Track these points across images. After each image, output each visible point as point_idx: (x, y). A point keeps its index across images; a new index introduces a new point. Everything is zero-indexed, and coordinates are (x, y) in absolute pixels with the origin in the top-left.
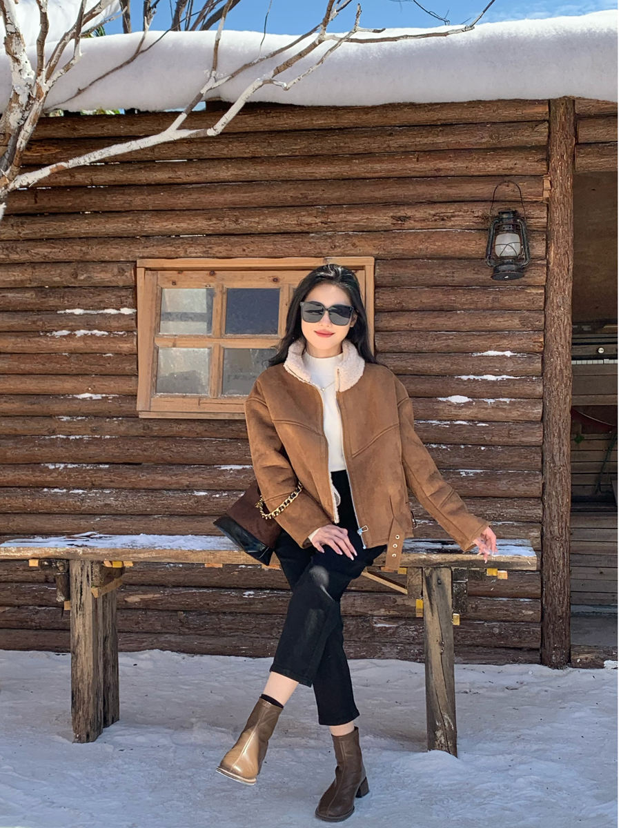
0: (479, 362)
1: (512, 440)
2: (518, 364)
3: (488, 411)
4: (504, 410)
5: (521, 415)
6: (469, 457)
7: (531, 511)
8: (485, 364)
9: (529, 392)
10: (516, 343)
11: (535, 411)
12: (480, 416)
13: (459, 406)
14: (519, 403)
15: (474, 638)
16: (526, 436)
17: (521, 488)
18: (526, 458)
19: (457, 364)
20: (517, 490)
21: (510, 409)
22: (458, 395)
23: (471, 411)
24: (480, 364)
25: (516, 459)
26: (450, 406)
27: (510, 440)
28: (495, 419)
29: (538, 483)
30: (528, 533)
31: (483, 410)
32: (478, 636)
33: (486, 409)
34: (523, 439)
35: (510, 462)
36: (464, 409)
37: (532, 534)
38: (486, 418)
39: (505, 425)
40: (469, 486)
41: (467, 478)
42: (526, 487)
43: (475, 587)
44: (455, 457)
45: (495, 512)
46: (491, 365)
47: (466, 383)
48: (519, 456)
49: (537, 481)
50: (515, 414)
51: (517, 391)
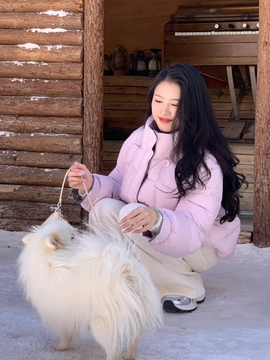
0: (42, 19)
1: (63, 75)
2: (66, 20)
3: (47, 54)
4: (57, 53)
5: (68, 57)
6: (36, 87)
7: (75, 126)
8: (45, 20)
9: (74, 41)
10: (64, 5)
11: (76, 54)
12: (43, 58)
13: (29, 51)
14: (68, 48)
15: (39, 215)
16: (72, 72)
17: (68, 110)
18: (71, 88)
19: (28, 20)
20: (65, 111)
21: (61, 53)
22: (29, 42)
23: (37, 54)
24: (42, 20)
25: (65, 89)
26: (24, 50)
27: (62, 75)
28: (53, 60)
29: (78, 105)
30: (73, 142)
31: (44, 53)
32: (41, 214)
33: (46, 52)
34: (70, 75)
35: (62, 91)
36: (32, 53)
37: (75, 142)
38: (47, 59)
39: (59, 65)
40: (34, 108)
41: (34, 102)
42: (70, 109)
43: (40, 179)
44: (27, 87)
45: (52, 127)
46: (49, 20)
47: (33, 34)
48: (67, 87)
49: (77, 104)
50: (64, 56)
51: (66, 40)
